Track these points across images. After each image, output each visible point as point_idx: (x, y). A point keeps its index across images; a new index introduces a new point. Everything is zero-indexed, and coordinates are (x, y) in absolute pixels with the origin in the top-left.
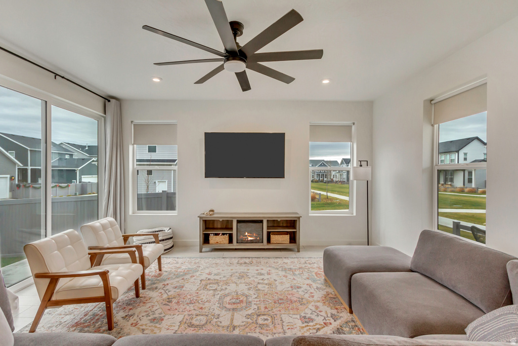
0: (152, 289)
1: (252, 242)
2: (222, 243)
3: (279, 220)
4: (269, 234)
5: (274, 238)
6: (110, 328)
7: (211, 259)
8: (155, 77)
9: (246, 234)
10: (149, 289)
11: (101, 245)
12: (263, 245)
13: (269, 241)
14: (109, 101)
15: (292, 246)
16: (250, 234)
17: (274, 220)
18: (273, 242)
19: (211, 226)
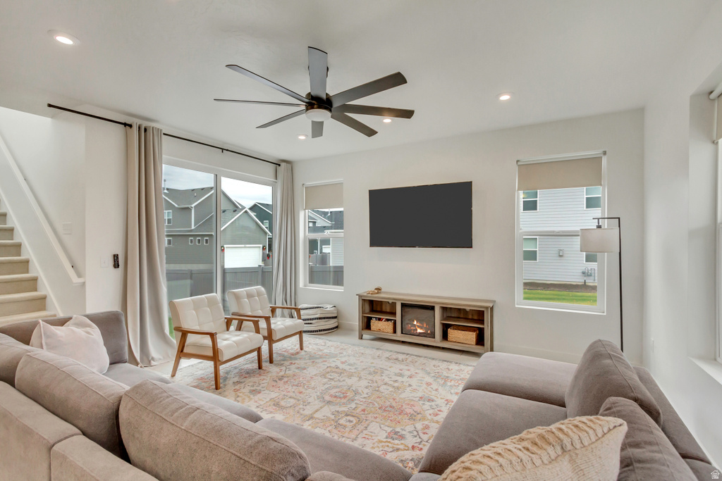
0: (278, 365)
1: (420, 335)
2: (385, 331)
3: (468, 309)
4: (445, 328)
5: (452, 333)
6: (217, 388)
7: (361, 348)
8: (300, 135)
9: (415, 323)
10: (275, 364)
11: (242, 312)
12: (435, 341)
13: (445, 336)
14: (279, 165)
15: (478, 349)
16: (420, 323)
17: (459, 309)
18: (451, 340)
19: (379, 309)
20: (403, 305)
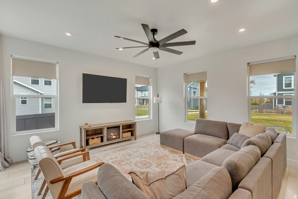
5: (124, 135)
9: (112, 134)
12: (120, 139)
20: (108, 128)
